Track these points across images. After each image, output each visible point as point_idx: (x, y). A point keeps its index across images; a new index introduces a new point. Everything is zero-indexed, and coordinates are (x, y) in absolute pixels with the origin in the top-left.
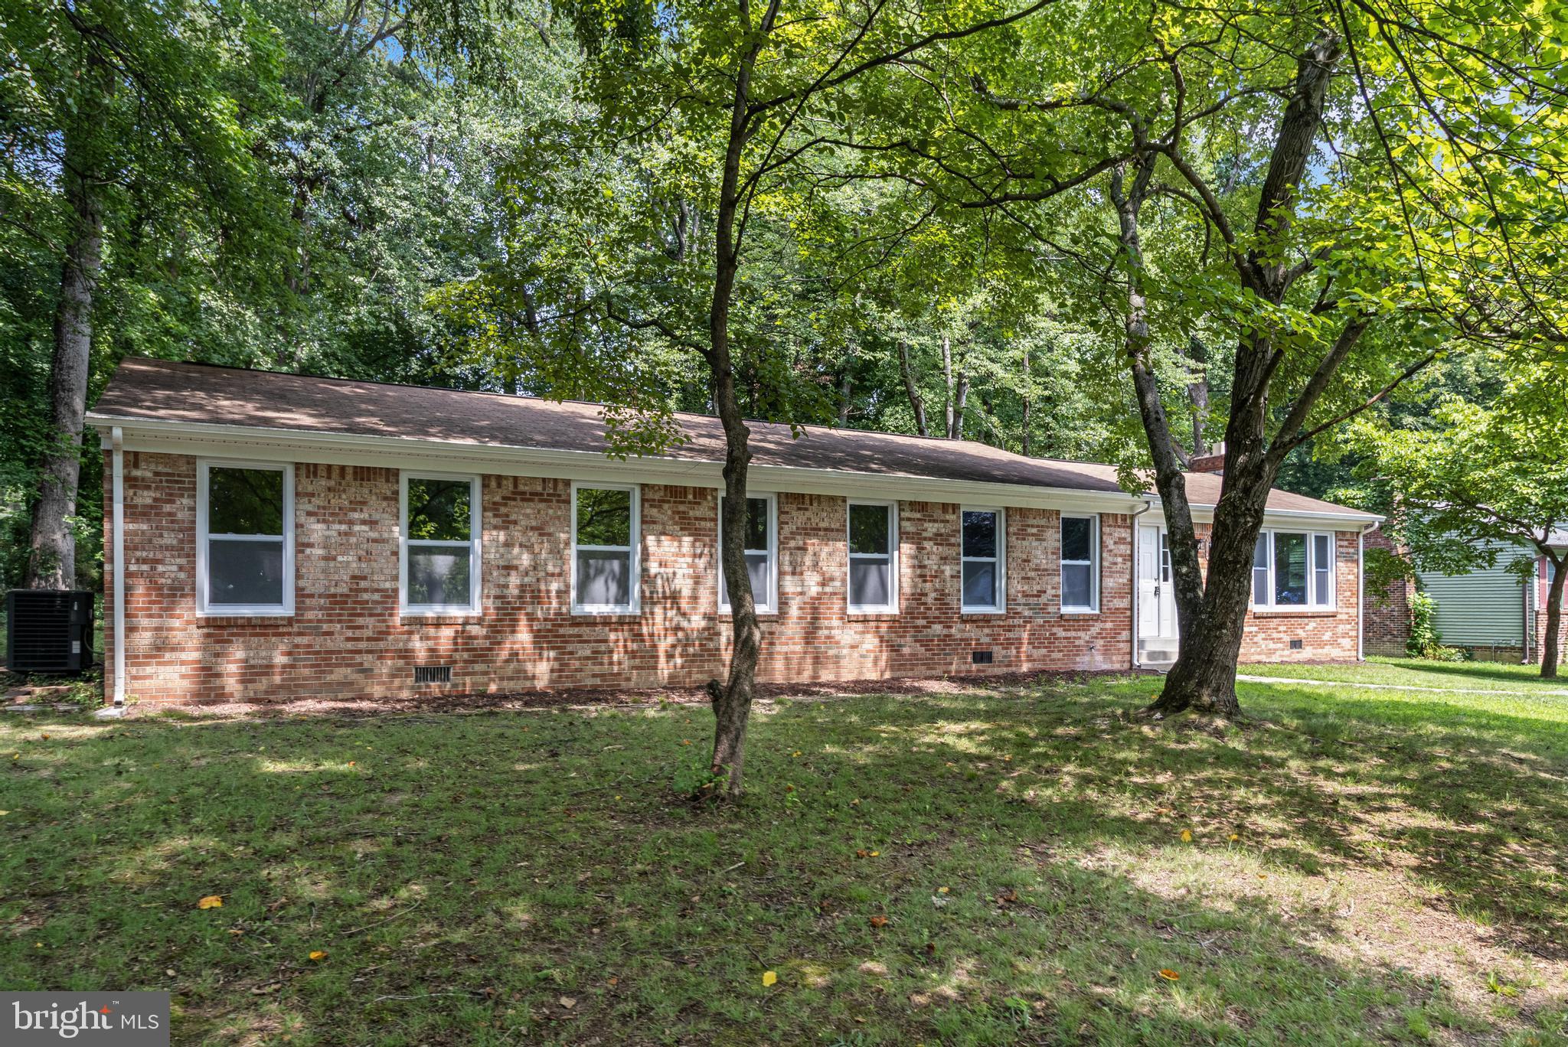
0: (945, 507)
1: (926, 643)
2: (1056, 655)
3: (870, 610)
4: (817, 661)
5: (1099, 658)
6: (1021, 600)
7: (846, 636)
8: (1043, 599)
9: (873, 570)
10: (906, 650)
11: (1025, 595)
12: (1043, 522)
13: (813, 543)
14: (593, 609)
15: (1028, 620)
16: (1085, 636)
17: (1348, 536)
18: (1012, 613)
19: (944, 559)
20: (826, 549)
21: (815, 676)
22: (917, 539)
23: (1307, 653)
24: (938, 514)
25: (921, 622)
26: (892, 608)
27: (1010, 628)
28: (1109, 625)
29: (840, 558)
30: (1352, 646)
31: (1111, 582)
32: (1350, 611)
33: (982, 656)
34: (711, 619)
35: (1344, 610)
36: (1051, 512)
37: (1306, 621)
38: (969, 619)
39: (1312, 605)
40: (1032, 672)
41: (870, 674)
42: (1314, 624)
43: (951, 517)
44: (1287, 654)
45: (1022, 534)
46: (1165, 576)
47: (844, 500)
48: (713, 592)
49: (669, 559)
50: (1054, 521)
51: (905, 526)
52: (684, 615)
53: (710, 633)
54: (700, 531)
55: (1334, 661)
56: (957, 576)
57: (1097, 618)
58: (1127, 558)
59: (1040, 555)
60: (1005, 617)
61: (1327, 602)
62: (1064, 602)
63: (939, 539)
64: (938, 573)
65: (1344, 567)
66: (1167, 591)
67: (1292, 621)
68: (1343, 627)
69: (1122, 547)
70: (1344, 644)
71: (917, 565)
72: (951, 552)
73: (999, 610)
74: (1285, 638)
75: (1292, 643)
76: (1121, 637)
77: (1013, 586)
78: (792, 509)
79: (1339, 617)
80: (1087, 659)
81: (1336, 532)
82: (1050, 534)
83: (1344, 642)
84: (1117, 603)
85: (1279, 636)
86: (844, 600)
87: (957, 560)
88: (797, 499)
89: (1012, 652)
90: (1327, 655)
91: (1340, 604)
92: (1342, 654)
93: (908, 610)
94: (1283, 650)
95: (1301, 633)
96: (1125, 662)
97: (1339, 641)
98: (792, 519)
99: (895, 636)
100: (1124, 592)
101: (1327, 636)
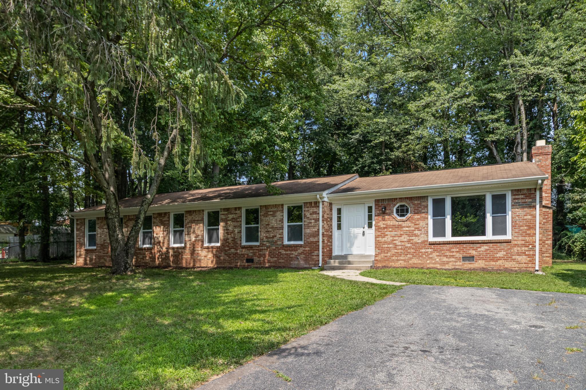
0: (236, 209)
1: (229, 255)
2: (280, 261)
3: (213, 244)
4: (194, 261)
5: (302, 262)
6: (265, 239)
7: (203, 253)
8: (275, 239)
9: (215, 231)
10: (222, 258)
11: (267, 237)
12: (275, 209)
13: (193, 226)
14: (145, 246)
15: (268, 247)
16: (295, 253)
17: (525, 192)
18: (262, 245)
19: (235, 227)
20: (197, 227)
21: (194, 265)
22: (226, 221)
23: (480, 264)
24: (233, 211)
25: (227, 248)
26: (219, 244)
27: (261, 250)
28: (307, 249)
29: (201, 228)
30: (530, 261)
31: (308, 231)
32: (527, 238)
33: (250, 260)
34: (168, 248)
35: (520, 238)
36: (279, 205)
37: (478, 245)
38: (244, 247)
39: (489, 236)
40: (269, 267)
41: (210, 265)
42: (486, 247)
43: (238, 212)
44: (459, 264)
45: (266, 215)
46: (370, 226)
47: (203, 211)
48: (169, 241)
49: (158, 232)
50: (281, 209)
51: (221, 217)
52: (161, 248)
53: (168, 252)
54: (165, 224)
55: (506, 270)
56: (240, 232)
57: (301, 246)
58: (317, 220)
59: (274, 223)
60: (259, 246)
61: (505, 234)
62: (289, 240)
63: (233, 220)
64: (233, 232)
65: (519, 212)
66: (371, 233)
67: (465, 245)
68: (519, 249)
69: (315, 216)
70: (519, 259)
71: (226, 229)
72: (238, 224)
73: (257, 244)
74: (457, 255)
75: (465, 259)
76: (313, 254)
77: (262, 234)
78: (188, 215)
79: (514, 242)
80: (296, 262)
81: (512, 190)
82: (279, 214)
83: (519, 258)
84: (312, 239)
85: (451, 254)
86: (203, 242)
87: (240, 226)
88: (189, 212)
89: (262, 259)
90: (500, 266)
91: (516, 235)
92: (517, 265)
93: (222, 245)
94: (456, 262)
95: (473, 253)
96: (316, 264)
97: (514, 257)
98: (187, 220)
99: (218, 253)
100: (316, 234)
101: (501, 254)
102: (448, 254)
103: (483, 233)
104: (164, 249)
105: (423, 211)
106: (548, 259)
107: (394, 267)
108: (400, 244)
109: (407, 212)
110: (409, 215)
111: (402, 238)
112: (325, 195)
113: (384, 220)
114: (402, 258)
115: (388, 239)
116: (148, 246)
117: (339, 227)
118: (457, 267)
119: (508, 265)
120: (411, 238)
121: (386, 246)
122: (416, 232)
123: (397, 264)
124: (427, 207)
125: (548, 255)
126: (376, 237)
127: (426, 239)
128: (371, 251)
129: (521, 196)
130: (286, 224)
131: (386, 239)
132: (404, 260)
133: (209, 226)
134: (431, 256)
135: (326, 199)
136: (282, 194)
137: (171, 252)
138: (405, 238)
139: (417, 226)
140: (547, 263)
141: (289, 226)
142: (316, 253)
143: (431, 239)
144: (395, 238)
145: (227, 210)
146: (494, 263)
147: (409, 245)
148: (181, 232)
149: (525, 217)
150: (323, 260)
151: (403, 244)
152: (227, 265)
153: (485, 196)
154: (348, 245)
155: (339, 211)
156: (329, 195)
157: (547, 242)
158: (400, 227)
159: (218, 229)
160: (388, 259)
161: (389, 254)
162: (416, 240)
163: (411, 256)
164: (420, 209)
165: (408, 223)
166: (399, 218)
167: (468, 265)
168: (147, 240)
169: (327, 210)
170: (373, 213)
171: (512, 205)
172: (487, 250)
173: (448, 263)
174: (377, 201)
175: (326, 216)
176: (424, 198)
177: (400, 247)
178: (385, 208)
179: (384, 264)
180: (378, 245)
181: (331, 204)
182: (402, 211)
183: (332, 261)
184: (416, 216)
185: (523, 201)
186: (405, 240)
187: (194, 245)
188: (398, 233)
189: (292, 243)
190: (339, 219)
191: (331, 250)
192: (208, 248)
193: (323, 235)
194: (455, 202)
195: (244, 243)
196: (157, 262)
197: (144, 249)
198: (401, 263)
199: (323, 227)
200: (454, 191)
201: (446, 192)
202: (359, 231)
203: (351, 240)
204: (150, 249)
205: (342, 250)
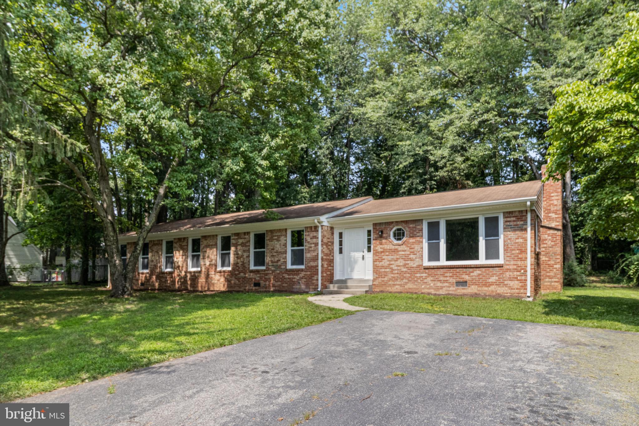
0: (245, 233)
1: (238, 279)
2: (285, 285)
3: (225, 269)
4: (208, 285)
5: (303, 287)
6: (270, 264)
7: (217, 277)
8: (279, 263)
9: (227, 256)
10: (233, 282)
11: (272, 262)
12: (279, 234)
13: (208, 250)
14: (167, 270)
15: (273, 271)
16: (297, 277)
17: (517, 214)
18: (268, 269)
19: (244, 251)
20: (211, 251)
21: (208, 289)
22: (236, 245)
23: (472, 289)
24: (243, 236)
25: (237, 272)
26: (230, 269)
27: (267, 274)
28: (309, 273)
29: (215, 253)
30: (522, 286)
31: (308, 255)
32: (519, 263)
33: (257, 284)
34: (186, 272)
35: (512, 263)
36: (283, 230)
37: (471, 270)
38: (252, 271)
39: (482, 260)
40: (275, 291)
41: (223, 289)
42: (479, 272)
43: (247, 237)
44: (453, 290)
45: (271, 240)
46: (369, 250)
47: (217, 236)
48: (187, 265)
49: (178, 257)
50: (284, 233)
51: (233, 241)
52: (181, 272)
53: (186, 276)
54: (184, 249)
55: (499, 295)
56: (248, 256)
57: (302, 270)
58: (317, 244)
59: (278, 246)
60: (265, 270)
61: (498, 258)
62: (292, 264)
63: (243, 245)
64: (242, 256)
65: (511, 235)
66: (369, 256)
67: (458, 270)
68: (511, 273)
69: (314, 240)
70: (511, 285)
71: (236, 254)
72: (247, 248)
73: (264, 268)
74: (451, 280)
75: (458, 283)
76: (313, 278)
77: (268, 259)
78: (203, 240)
79: (506, 267)
80: (298, 287)
81: (504, 213)
82: (282, 238)
83: (511, 283)
84: (312, 264)
85: (445, 279)
86: (216, 266)
87: (249, 251)
88: (205, 237)
89: (267, 283)
90: (492, 291)
91: (508, 259)
92: (509, 291)
93: (233, 269)
94: (449, 287)
95: (466, 278)
96: (316, 289)
97: (506, 282)
98: (203, 243)
99: (230, 277)
100: (316, 259)
101: (493, 279)
102: (442, 278)
103: (477, 258)
104: (183, 273)
105: (418, 234)
106: (556, 284)
107: (390, 292)
108: (396, 268)
109: (403, 235)
110: (405, 239)
111: (398, 263)
112: (325, 220)
113: (381, 244)
114: (398, 283)
115: (385, 263)
116: (169, 270)
117: (341, 252)
118: (451, 292)
119: (501, 290)
120: (407, 262)
121: (383, 270)
122: (412, 256)
123: (394, 289)
124: (421, 230)
125: (557, 280)
126: (374, 262)
127: (421, 264)
128: (369, 276)
129: (512, 219)
130: (289, 248)
131: (383, 263)
132: (400, 285)
133: (222, 250)
134: (425, 281)
135: (325, 224)
136: (282, 219)
137: (189, 275)
138: (401, 262)
139: (412, 250)
140: (555, 288)
141: (292, 250)
142: (315, 278)
143: (426, 263)
144: (392, 263)
145: (237, 234)
146: (486, 289)
147: (405, 270)
148: (198, 256)
149: (517, 241)
150: (322, 284)
151: (399, 268)
152: (237, 289)
153: (478, 218)
154: (349, 270)
155: (341, 235)
156: (329, 220)
157: (555, 266)
158: (396, 251)
159: (229, 254)
160: (385, 284)
161: (386, 279)
162: (411, 264)
163: (407, 281)
164: (415, 233)
165: (404, 247)
166: (396, 242)
167: (461, 290)
168: (169, 265)
169: (328, 235)
170: (372, 237)
171: (504, 228)
172: (479, 275)
173: (442, 288)
174: (375, 225)
175: (325, 240)
176: (419, 221)
177: (396, 272)
178: (382, 232)
179: (381, 289)
180: (376, 269)
181: (332, 228)
182: (399, 235)
183: (331, 286)
184: (412, 240)
185: (515, 223)
186: (401, 264)
187: (208, 269)
188: (395, 257)
189: (295, 267)
190: (341, 243)
191: (332, 275)
192: (220, 272)
193: (322, 259)
194: (449, 224)
195: (252, 267)
196: (177, 286)
197: (166, 273)
198: (397, 288)
199: (322, 252)
200: (449, 214)
201: (440, 214)
202: (359, 255)
203: (352, 264)
204: (171, 273)
205: (343, 274)
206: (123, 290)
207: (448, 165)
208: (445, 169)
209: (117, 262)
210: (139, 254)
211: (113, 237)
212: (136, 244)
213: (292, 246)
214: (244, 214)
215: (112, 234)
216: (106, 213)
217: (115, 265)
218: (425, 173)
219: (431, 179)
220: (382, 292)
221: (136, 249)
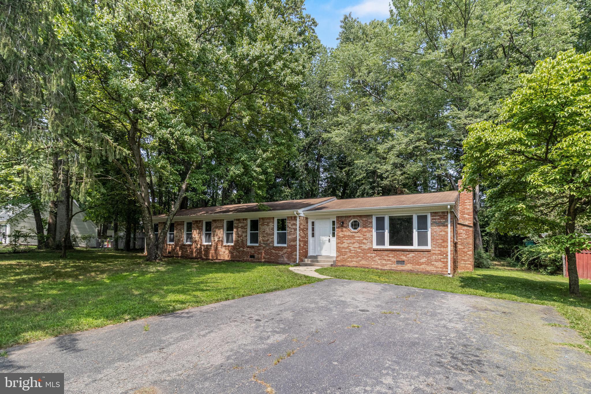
0: (244, 219)
1: (239, 252)
2: (272, 258)
3: (229, 244)
4: (217, 255)
5: (286, 259)
6: (262, 242)
7: (223, 249)
8: (268, 242)
9: (231, 235)
10: (235, 254)
11: (263, 241)
12: (268, 221)
13: (217, 230)
14: (187, 243)
15: (264, 248)
16: (281, 253)
17: (440, 214)
18: (260, 246)
19: (243, 232)
20: (219, 231)
21: (217, 258)
22: (237, 228)
23: (408, 267)
24: (242, 221)
25: (238, 247)
26: (233, 244)
27: (259, 250)
28: (289, 250)
29: (222, 233)
30: (444, 266)
31: (290, 237)
32: (442, 249)
33: (252, 256)
34: (201, 245)
35: (437, 249)
36: (271, 218)
37: (407, 253)
38: (249, 247)
39: (415, 246)
40: (265, 262)
41: (227, 258)
42: (413, 255)
43: (245, 222)
44: (394, 266)
45: (263, 225)
46: (334, 235)
47: (223, 220)
48: (201, 240)
49: (195, 234)
50: (272, 221)
51: (235, 225)
52: (197, 245)
53: (201, 248)
54: (200, 229)
55: (428, 272)
56: (246, 236)
57: (285, 248)
58: (295, 230)
59: (268, 230)
60: (258, 247)
61: (427, 245)
62: (278, 243)
63: (242, 227)
64: (242, 236)
65: (437, 229)
66: (334, 240)
67: (398, 252)
68: (436, 257)
69: (294, 226)
70: (437, 265)
71: (237, 234)
72: (245, 230)
73: (257, 245)
74: (393, 259)
75: (398, 262)
76: (293, 254)
77: (260, 239)
78: (214, 223)
79: (432, 252)
80: (282, 259)
81: (431, 213)
82: (271, 224)
83: (436, 264)
84: (292, 243)
85: (389, 258)
86: (222, 241)
87: (246, 232)
88: (215, 221)
89: (260, 256)
90: (423, 269)
91: (434, 246)
92: (435, 269)
93: (235, 244)
94: (392, 264)
95: (404, 258)
96: (295, 261)
97: (433, 263)
98: (213, 225)
99: (233, 250)
100: (295, 240)
101: (423, 260)
102: (386, 258)
103: (412, 244)
104: (199, 246)
105: (369, 226)
106: (469, 265)
107: (349, 266)
108: (353, 249)
109: (359, 226)
110: (359, 228)
112: (301, 212)
113: (342, 231)
114: (354, 260)
115: (345, 245)
116: (189, 243)
117: (313, 235)
118: (393, 268)
119: (429, 268)
120: (361, 245)
121: (344, 250)
122: (364, 241)
123: (352, 264)
124: (372, 223)
125: (469, 263)
126: (337, 244)
127: (371, 247)
128: (334, 254)
129: (437, 217)
130: (276, 232)
131: (343, 245)
132: (356, 261)
133: (227, 231)
134: (374, 259)
135: (302, 215)
136: (270, 210)
137: (203, 247)
138: (356, 245)
139: (365, 237)
140: (469, 269)
141: (278, 233)
142: (294, 254)
143: (375, 246)
144: (350, 245)
145: (238, 220)
146: (418, 267)
147: (360, 250)
148: (210, 234)
149: (441, 233)
150: (299, 258)
151: (355, 249)
152: (238, 259)
153: (412, 216)
154: (319, 249)
155: (313, 223)
156: (305, 212)
157: (468, 253)
158: (353, 237)
159: (232, 233)
160: (345, 260)
161: (346, 257)
162: (364, 246)
163: (361, 259)
164: (367, 224)
165: (358, 234)
166: (353, 230)
167: (400, 267)
168: (188, 240)
169: (304, 223)
170: (336, 226)
171: (432, 224)
172: (413, 257)
173: (386, 265)
174: (338, 217)
175: (302, 227)
176: (370, 216)
177: (353, 252)
178: (343, 223)
179: (342, 264)
180: (339, 249)
181: (307, 219)
182: (355, 225)
183: (306, 260)
184: (364, 230)
185: (439, 221)
186: (357, 246)
187: (217, 244)
188: (352, 241)
189: (280, 245)
190: (313, 230)
191: (307, 252)
192: (225, 246)
193: (300, 240)
194: (391, 219)
195: (249, 244)
196: (194, 255)
197: (187, 245)
198: (354, 264)
199: (300, 235)
200: (391, 212)
201: (385, 212)
202: (326, 239)
203: (321, 245)
204: (190, 245)
205: (315, 252)
206: (156, 256)
207: (390, 177)
208: (388, 179)
209: (151, 236)
210: (167, 231)
211: (149, 217)
212: (165, 223)
213: (278, 230)
214: (243, 205)
215: (148, 215)
216: (144, 200)
217: (150, 237)
218: (374, 182)
219: (378, 186)
220: (343, 266)
221: (165, 227)
